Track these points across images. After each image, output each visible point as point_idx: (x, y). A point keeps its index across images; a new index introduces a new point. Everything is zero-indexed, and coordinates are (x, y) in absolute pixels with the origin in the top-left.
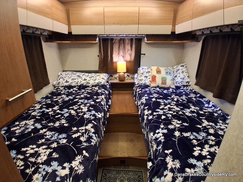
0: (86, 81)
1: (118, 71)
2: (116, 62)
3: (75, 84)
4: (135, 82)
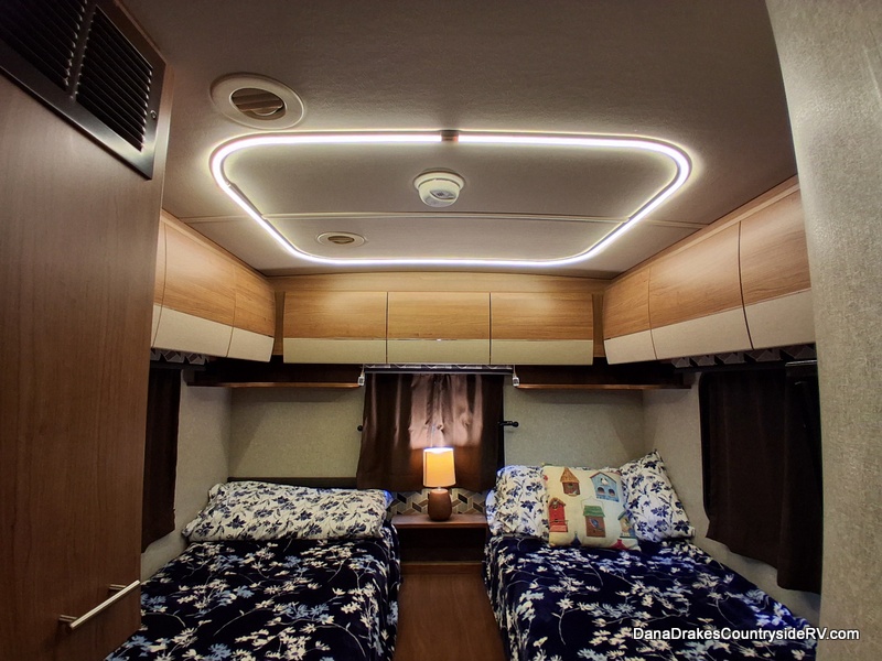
0: (307, 521)
1: (428, 482)
2: (420, 450)
3: (264, 533)
4: (490, 522)
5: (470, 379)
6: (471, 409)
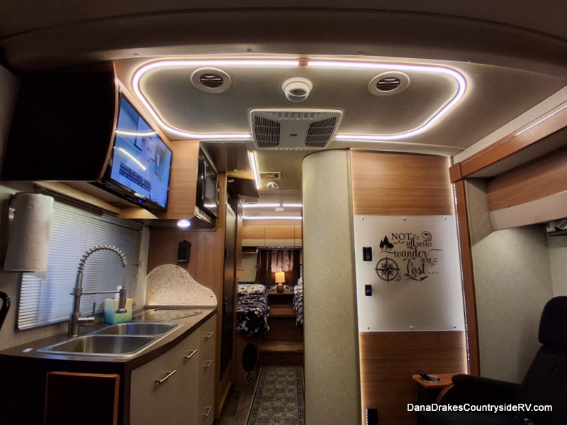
1: (276, 282)
2: (274, 273)
4: (295, 292)
5: (290, 251)
6: (290, 260)
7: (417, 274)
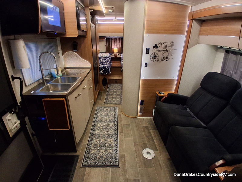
1: (114, 52)
2: (113, 48)
5: (120, 39)
6: (120, 43)
7: (165, 59)
